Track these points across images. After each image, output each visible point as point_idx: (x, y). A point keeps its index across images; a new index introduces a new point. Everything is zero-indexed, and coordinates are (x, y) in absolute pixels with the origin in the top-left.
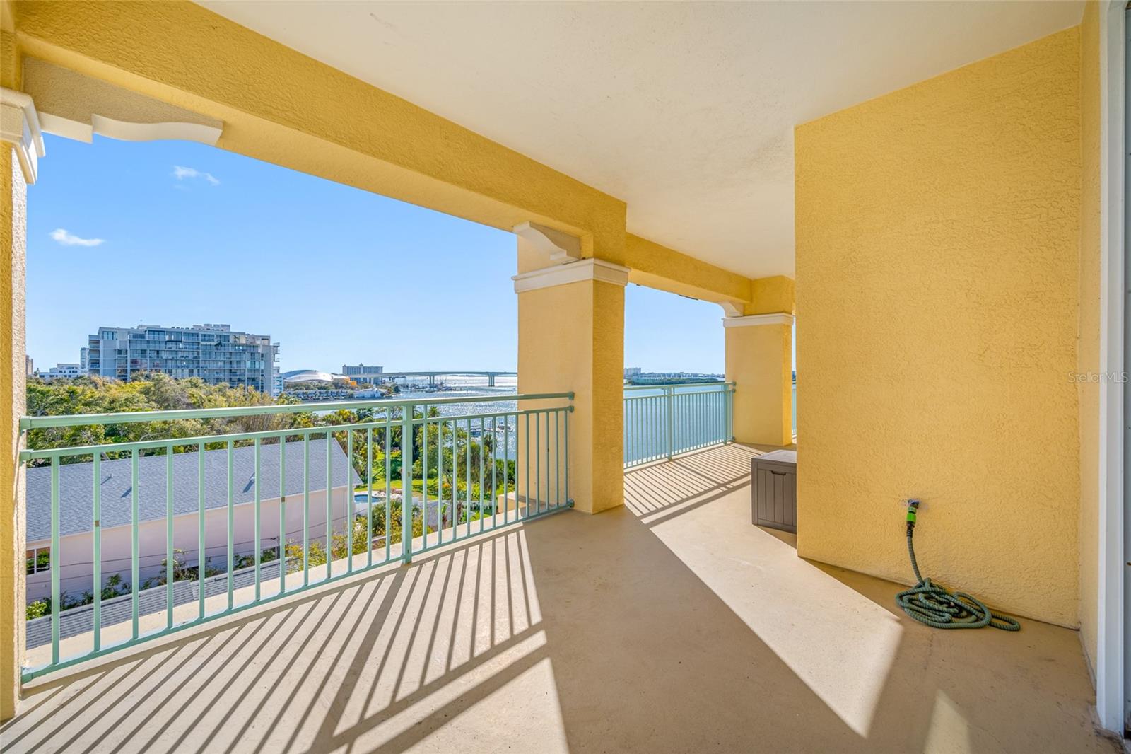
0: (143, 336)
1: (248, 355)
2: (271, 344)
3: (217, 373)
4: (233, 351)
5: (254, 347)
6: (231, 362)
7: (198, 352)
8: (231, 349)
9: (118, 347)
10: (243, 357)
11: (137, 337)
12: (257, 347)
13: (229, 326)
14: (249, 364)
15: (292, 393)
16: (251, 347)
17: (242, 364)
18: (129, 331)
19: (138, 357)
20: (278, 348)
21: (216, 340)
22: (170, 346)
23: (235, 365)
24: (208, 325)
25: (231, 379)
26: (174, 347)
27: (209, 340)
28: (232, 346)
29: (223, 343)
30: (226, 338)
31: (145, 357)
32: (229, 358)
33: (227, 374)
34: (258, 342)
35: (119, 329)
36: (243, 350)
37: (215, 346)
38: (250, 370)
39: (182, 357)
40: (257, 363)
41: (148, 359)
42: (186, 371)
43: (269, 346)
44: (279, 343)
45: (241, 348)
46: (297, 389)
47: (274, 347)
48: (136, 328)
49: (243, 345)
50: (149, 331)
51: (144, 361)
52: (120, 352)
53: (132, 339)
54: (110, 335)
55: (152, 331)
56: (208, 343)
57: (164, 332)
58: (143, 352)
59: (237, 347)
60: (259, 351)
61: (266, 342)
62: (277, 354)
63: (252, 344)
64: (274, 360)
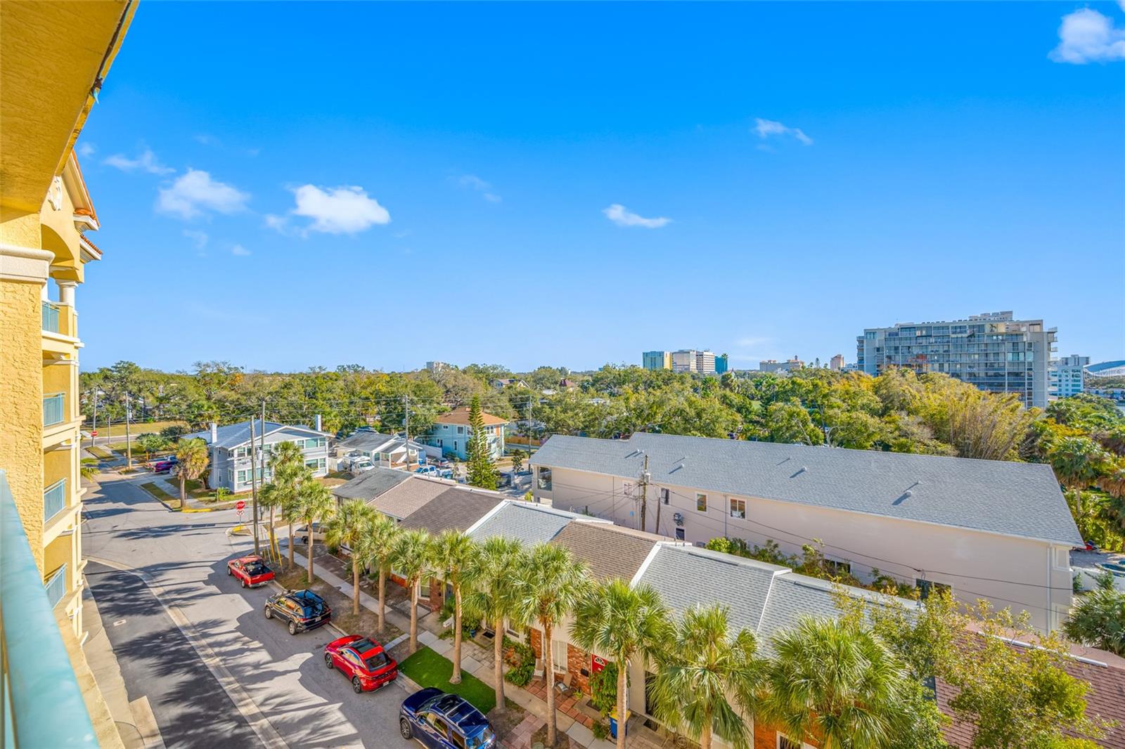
0: (897, 334)
1: (1009, 346)
2: (1045, 330)
3: (970, 367)
4: (989, 342)
5: (1017, 335)
6: (987, 354)
7: (949, 345)
8: (986, 340)
9: (877, 346)
10: (1003, 348)
11: (892, 335)
12: (1022, 335)
13: (1011, 312)
14: (1010, 357)
15: (1101, 391)
16: (1014, 337)
17: (1001, 357)
18: (885, 330)
19: (892, 353)
20: (1055, 335)
21: (968, 331)
22: (921, 341)
23: (991, 358)
24: (985, 314)
25: (987, 373)
26: (924, 341)
27: (961, 332)
28: (987, 336)
29: (977, 334)
30: (981, 327)
31: (899, 353)
32: (985, 350)
33: (983, 367)
34: (1024, 329)
35: (878, 329)
36: (1002, 340)
37: (968, 337)
38: (1012, 364)
39: (932, 351)
40: (1021, 355)
41: (900, 354)
42: (937, 366)
43: (1042, 333)
44: (1056, 328)
45: (1000, 337)
46: (1112, 387)
47: (1048, 333)
48: (893, 327)
49: (1002, 334)
50: (901, 328)
51: (897, 357)
52: (878, 350)
53: (887, 337)
54: (872, 336)
55: (903, 328)
56: (960, 335)
57: (915, 328)
58: (896, 348)
59: (995, 338)
60: (1025, 339)
61: (1037, 328)
62: (1053, 341)
63: (1014, 333)
64: (1049, 350)
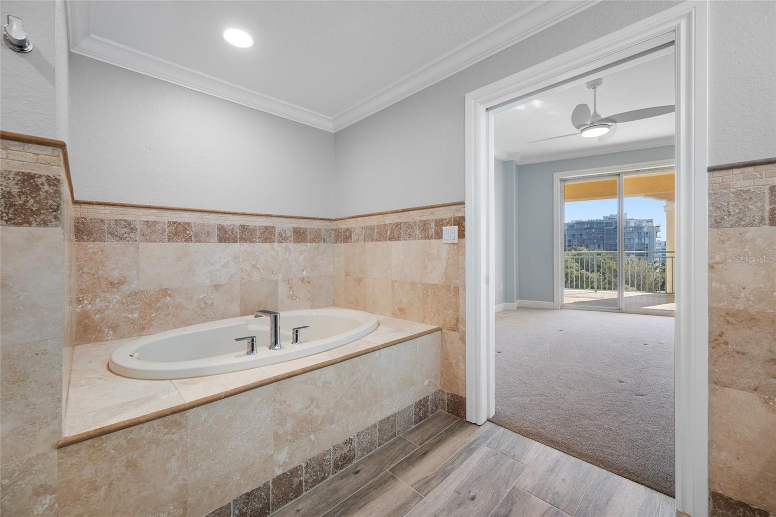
0: (574, 227)
1: (636, 234)
2: (655, 225)
5: (640, 228)
7: (603, 234)
8: (624, 231)
10: (633, 236)
11: (571, 227)
12: (643, 228)
14: (636, 240)
16: (638, 228)
19: (571, 238)
20: (660, 228)
21: (614, 225)
22: (587, 231)
26: (589, 231)
27: (610, 226)
28: (624, 228)
34: (644, 224)
36: (633, 231)
38: (638, 244)
39: (594, 237)
40: (643, 239)
41: (576, 239)
42: (596, 246)
43: (652, 227)
45: (631, 229)
47: (657, 227)
48: (570, 222)
49: (632, 227)
51: (574, 241)
56: (609, 228)
58: (574, 235)
59: (628, 229)
60: (644, 231)
61: (650, 224)
62: (659, 231)
63: (639, 227)
64: (657, 237)
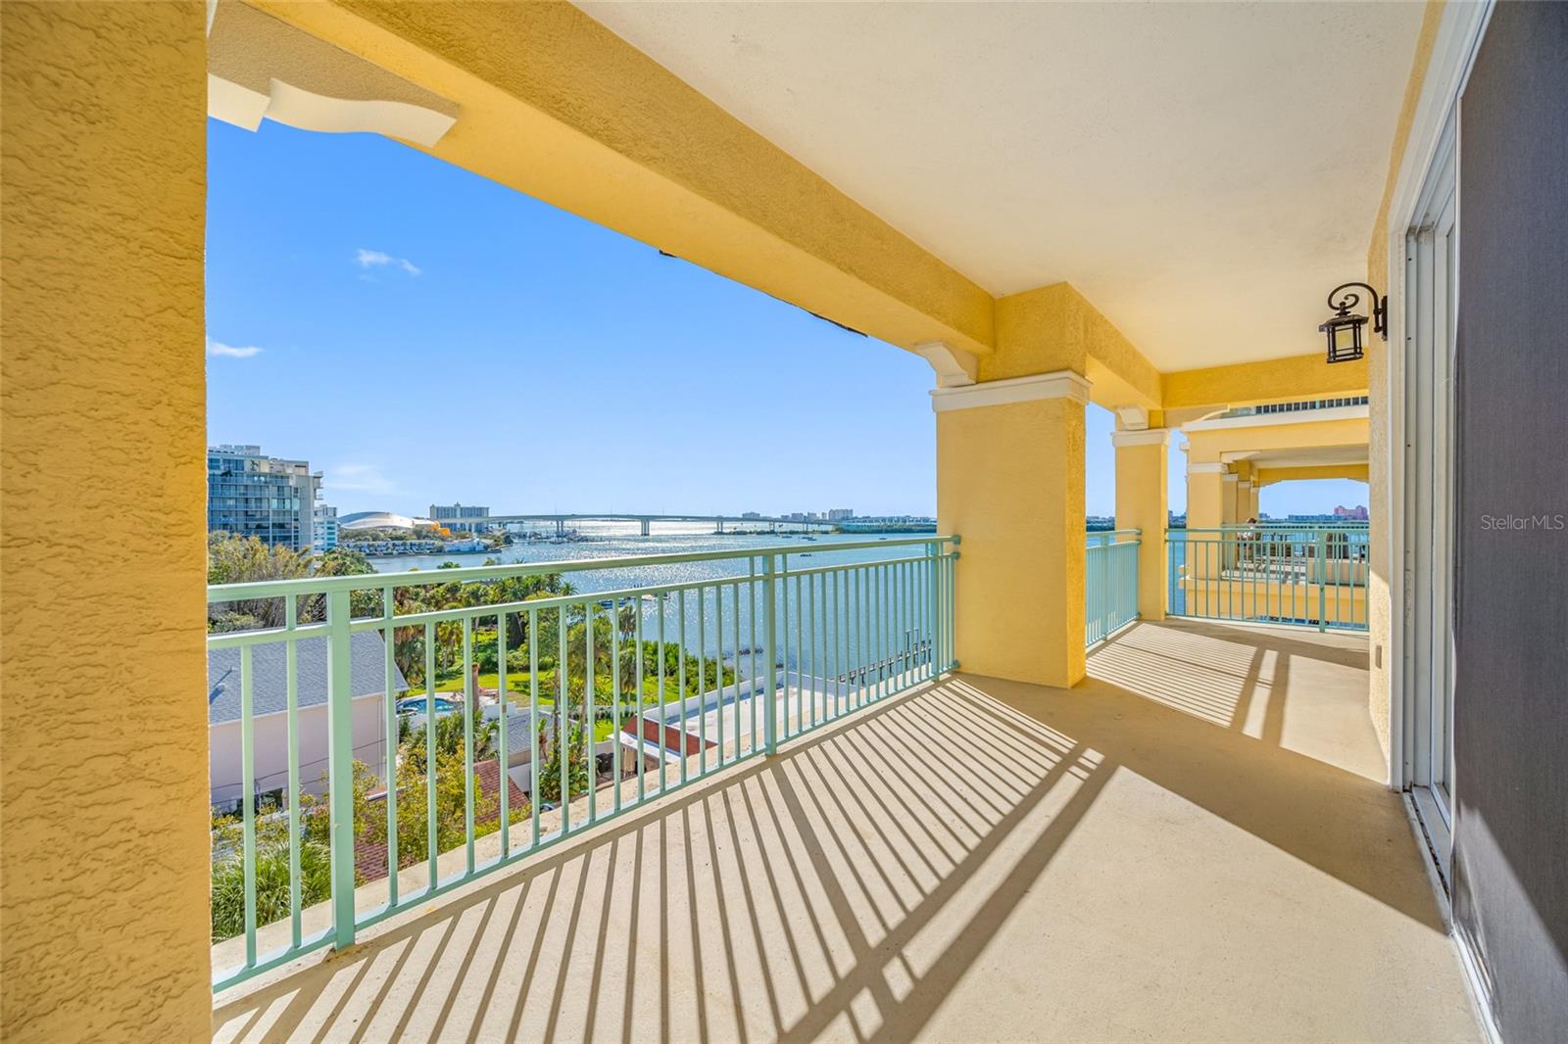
1: (273, 490)
2: (311, 474)
3: (224, 516)
4: (249, 483)
5: (282, 477)
6: (247, 499)
8: (246, 481)
10: (266, 493)
12: (288, 477)
13: (258, 448)
14: (274, 503)
15: (351, 545)
16: (278, 479)
17: (265, 504)
20: (321, 480)
21: (222, 467)
23: (253, 504)
24: (225, 446)
25: (246, 525)
28: (248, 476)
29: (233, 471)
30: (239, 464)
32: (244, 494)
33: (242, 517)
34: (289, 471)
36: (266, 482)
37: (222, 475)
38: (277, 512)
40: (287, 502)
43: (307, 477)
44: (321, 472)
45: (262, 479)
46: (360, 540)
47: (315, 477)
49: (265, 475)
59: (256, 478)
60: (291, 484)
61: (302, 471)
62: (319, 488)
63: (279, 474)
64: (315, 497)
